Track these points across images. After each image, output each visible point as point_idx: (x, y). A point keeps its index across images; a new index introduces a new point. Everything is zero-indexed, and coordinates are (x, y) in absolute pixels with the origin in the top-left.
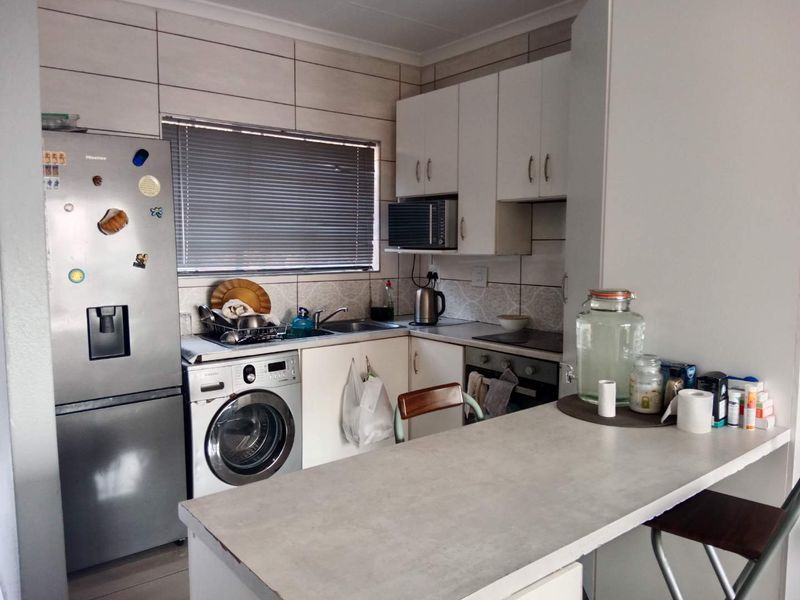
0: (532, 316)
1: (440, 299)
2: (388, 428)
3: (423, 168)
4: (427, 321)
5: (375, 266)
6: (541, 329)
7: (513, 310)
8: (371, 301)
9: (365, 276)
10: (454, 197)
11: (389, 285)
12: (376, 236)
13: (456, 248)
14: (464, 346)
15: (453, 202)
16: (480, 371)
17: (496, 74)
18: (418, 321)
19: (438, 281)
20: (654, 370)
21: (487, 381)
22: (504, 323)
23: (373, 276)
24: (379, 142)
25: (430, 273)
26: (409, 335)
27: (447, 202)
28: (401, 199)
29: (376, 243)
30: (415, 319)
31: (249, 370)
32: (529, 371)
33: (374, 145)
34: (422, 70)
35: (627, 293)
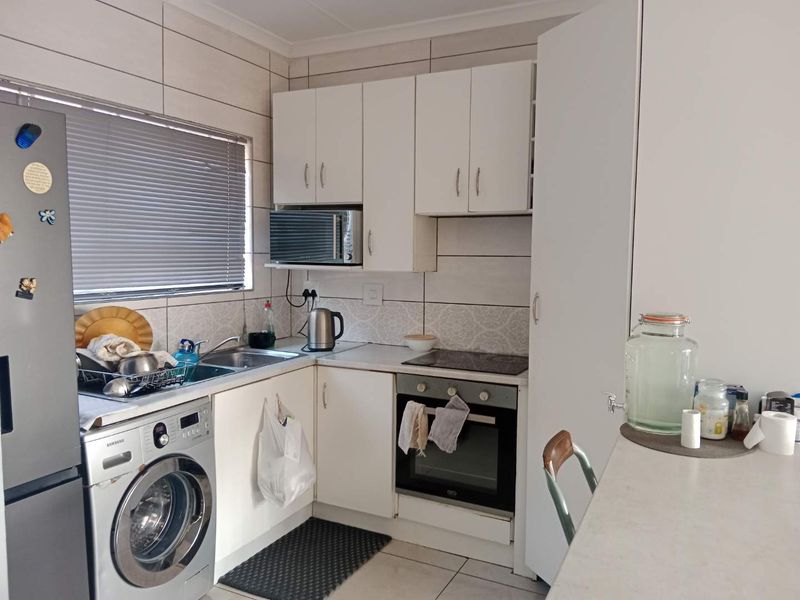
0: (439, 335)
1: (337, 320)
2: (311, 477)
3: (313, 173)
4: (324, 347)
5: (248, 283)
6: (449, 348)
7: (417, 329)
8: (245, 326)
9: (238, 296)
10: (359, 207)
11: (268, 305)
12: (248, 247)
13: (361, 264)
14: (395, 373)
15: (358, 212)
16: (418, 399)
17: (412, 78)
18: (313, 347)
19: (317, 299)
20: (721, 395)
21: (431, 411)
22: (412, 343)
23: (248, 296)
24: (251, 139)
25: (306, 291)
26: (316, 364)
27: (350, 214)
28: (279, 206)
29: (248, 257)
30: (309, 344)
31: (159, 431)
32: (483, 397)
33: (246, 142)
34: (291, 61)
35: (682, 318)
